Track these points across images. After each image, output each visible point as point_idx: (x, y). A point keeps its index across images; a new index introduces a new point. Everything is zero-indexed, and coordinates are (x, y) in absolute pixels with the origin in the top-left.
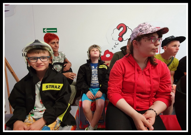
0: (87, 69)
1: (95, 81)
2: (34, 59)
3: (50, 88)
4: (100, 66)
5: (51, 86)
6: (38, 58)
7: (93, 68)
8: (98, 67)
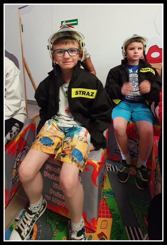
0: (121, 72)
1: (133, 93)
2: (61, 52)
3: (80, 94)
4: (142, 69)
5: (81, 92)
6: (66, 51)
7: (130, 72)
8: (139, 71)
